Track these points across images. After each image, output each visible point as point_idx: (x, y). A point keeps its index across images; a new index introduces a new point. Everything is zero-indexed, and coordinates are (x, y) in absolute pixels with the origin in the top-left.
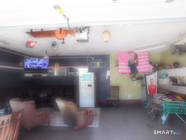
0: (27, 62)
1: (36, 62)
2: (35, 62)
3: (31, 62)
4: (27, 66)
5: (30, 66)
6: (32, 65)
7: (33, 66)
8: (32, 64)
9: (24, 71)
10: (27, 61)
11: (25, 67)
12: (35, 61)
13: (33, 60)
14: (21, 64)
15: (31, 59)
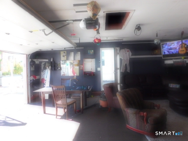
0: (164, 49)
2: (173, 47)
3: (169, 48)
4: (165, 53)
5: (169, 52)
6: (170, 51)
7: (172, 51)
8: (171, 49)
9: (163, 58)
10: (164, 47)
11: (164, 54)
12: (174, 45)
13: (171, 45)
14: (157, 51)
15: (168, 44)
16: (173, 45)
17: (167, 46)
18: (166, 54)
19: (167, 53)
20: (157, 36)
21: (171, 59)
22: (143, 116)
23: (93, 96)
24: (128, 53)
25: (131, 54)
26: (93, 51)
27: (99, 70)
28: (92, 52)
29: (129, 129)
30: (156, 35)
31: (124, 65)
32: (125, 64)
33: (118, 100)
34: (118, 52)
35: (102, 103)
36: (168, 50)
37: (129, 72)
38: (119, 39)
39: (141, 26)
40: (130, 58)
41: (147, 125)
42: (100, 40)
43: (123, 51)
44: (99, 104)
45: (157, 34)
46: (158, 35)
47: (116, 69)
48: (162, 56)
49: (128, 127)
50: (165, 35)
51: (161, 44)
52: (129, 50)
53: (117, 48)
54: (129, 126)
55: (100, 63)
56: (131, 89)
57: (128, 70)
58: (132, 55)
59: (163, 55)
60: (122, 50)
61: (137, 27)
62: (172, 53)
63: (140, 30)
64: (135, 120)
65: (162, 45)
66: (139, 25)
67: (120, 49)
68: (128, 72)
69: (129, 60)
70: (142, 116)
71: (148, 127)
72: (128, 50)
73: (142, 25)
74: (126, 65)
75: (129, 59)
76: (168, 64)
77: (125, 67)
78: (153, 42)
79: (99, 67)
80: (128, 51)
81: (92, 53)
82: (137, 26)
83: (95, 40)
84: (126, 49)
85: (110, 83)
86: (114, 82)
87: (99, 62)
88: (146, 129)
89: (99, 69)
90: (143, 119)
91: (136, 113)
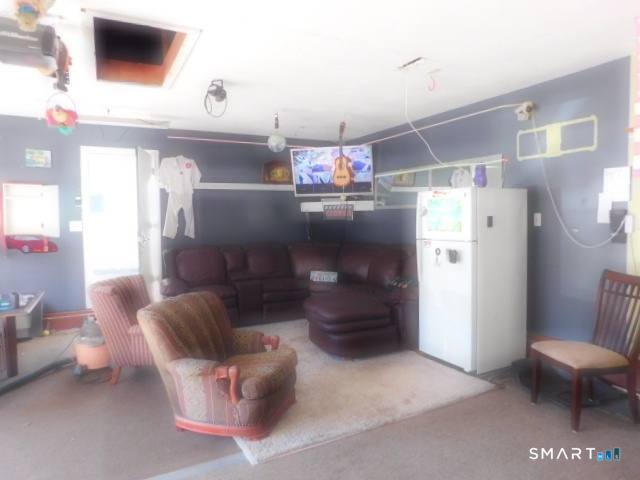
0: (301, 166)
1: (326, 163)
2: (322, 164)
3: (312, 165)
4: (301, 179)
5: (311, 177)
6: (315, 174)
7: (321, 175)
8: (316, 169)
9: (296, 195)
10: (300, 162)
11: (299, 182)
13: (316, 158)
14: (279, 172)
15: (309, 152)
16: (322, 158)
17: (307, 160)
18: (305, 182)
19: (307, 181)
20: (277, 126)
21: (318, 199)
22: (227, 381)
23: (51, 333)
24: (187, 172)
25: (198, 175)
26: (48, 154)
27: (78, 229)
28: (46, 158)
29: (183, 430)
30: (274, 122)
31: (176, 213)
32: (179, 208)
33: (143, 336)
34: (153, 166)
35: (87, 353)
36: (310, 173)
37: (192, 236)
38: (154, 119)
39: (226, 88)
40: (195, 190)
41: (238, 406)
42: (72, 115)
43: (171, 162)
44: (75, 359)
45: (277, 119)
46: (280, 123)
47: (143, 226)
48: (292, 188)
49: (181, 423)
50: (303, 127)
51: (292, 150)
52: (192, 161)
53: (149, 152)
54: (185, 420)
55: (80, 202)
56: (193, 293)
57: (190, 231)
58: (202, 181)
59: (297, 185)
60: (166, 160)
61: (214, 88)
62: (320, 182)
63: (224, 101)
64: (204, 395)
65: (296, 154)
66: (219, 84)
67: (162, 156)
68: (188, 237)
69: (191, 197)
70: (223, 379)
71: (241, 410)
72: (188, 161)
73: (231, 84)
74: (181, 212)
75: (192, 192)
76: (311, 213)
77: (177, 218)
78: (266, 142)
79: (78, 216)
80: (189, 166)
81: (46, 164)
82: (213, 85)
83: (49, 114)
84: (181, 157)
85: (118, 279)
86: (137, 273)
87: (78, 198)
88: (236, 416)
89: (74, 226)
90: (227, 390)
91: (204, 374)
